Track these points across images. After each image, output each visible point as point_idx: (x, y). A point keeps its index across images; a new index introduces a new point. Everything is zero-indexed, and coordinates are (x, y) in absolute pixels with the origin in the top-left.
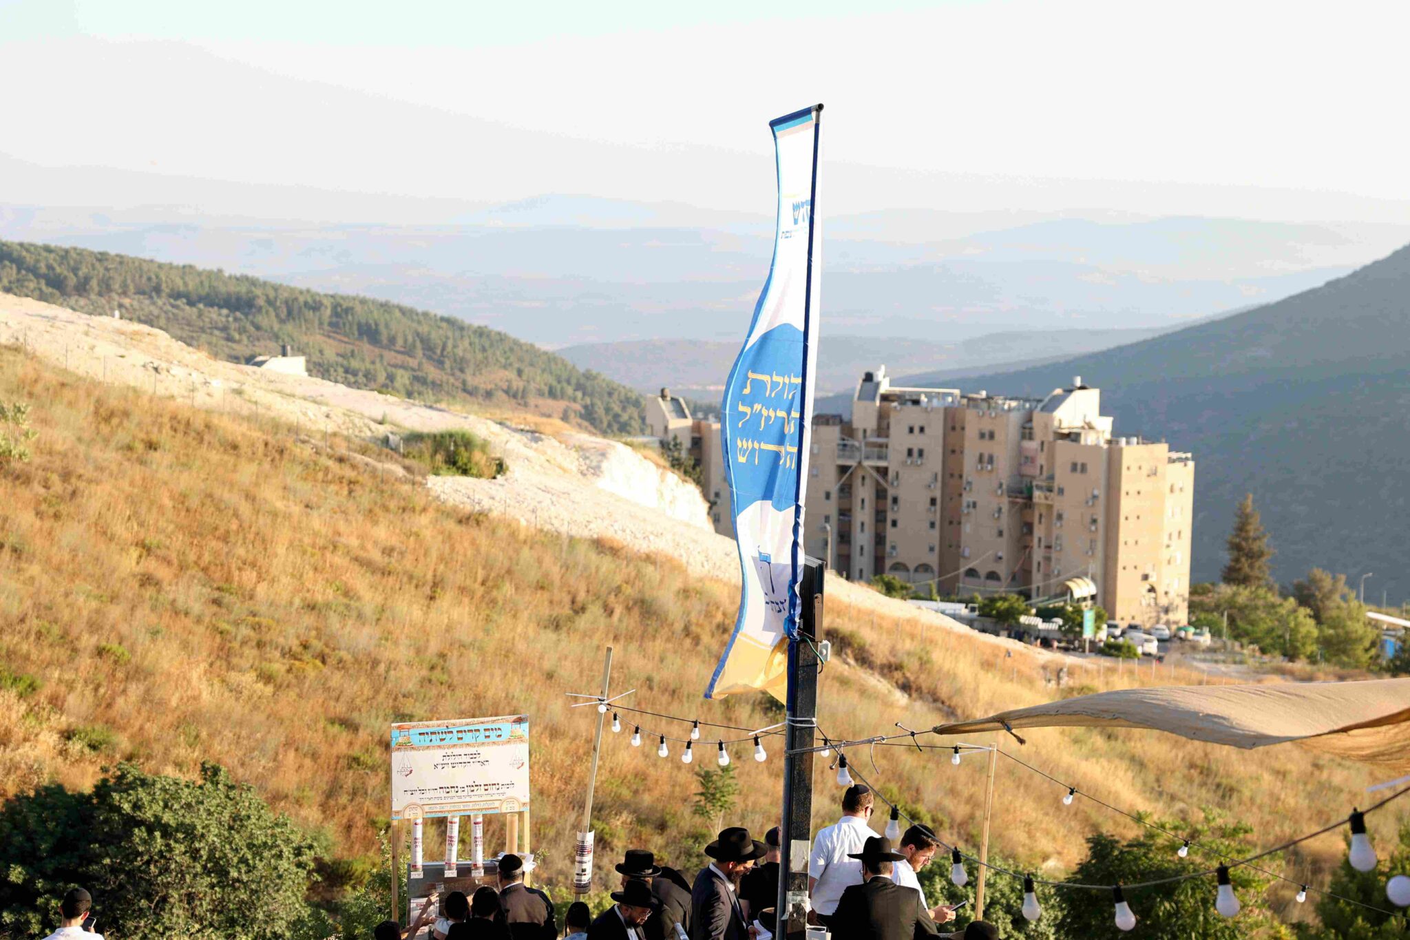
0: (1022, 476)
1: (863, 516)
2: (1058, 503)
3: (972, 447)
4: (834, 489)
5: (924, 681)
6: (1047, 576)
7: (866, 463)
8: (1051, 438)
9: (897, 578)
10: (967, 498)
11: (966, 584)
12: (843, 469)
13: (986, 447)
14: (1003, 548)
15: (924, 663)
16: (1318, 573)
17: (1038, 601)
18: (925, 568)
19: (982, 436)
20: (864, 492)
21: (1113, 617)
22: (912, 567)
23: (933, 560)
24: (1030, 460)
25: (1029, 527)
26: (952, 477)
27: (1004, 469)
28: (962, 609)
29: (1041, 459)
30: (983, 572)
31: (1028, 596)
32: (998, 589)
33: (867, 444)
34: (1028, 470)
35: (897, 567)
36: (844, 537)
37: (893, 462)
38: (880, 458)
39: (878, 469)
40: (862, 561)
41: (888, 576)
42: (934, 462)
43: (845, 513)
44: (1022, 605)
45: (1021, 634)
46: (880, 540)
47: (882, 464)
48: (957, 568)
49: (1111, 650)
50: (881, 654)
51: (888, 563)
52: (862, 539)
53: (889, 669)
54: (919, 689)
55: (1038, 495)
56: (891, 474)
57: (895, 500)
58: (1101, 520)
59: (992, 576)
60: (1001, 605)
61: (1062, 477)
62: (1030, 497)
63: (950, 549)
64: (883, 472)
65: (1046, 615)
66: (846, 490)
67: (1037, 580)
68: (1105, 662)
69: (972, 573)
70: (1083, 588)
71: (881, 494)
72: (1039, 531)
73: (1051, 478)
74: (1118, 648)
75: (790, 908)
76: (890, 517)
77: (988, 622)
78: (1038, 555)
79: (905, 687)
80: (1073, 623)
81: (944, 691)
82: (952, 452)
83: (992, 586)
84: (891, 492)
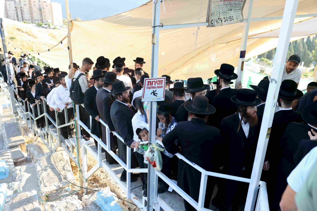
0: (40, 7)
1: (19, 13)
2: (45, 11)
4: (15, 10)
5: (31, 34)
6: (45, 20)
7: (19, 6)
8: (42, 2)
9: (26, 21)
10: (33, 10)
11: (35, 21)
12: (15, 7)
13: (34, 4)
14: (39, 16)
15: (31, 32)
16: (77, 17)
17: (45, 23)
18: (29, 20)
19: (34, 2)
20: (19, 10)
21: (54, 24)
22: (27, 19)
23: (30, 19)
24: (40, 5)
25: (42, 14)
26: (30, 8)
27: (37, 6)
28: (35, 25)
29: (42, 5)
30: (37, 20)
31: (43, 22)
32: (39, 22)
33: (18, 4)
34: (40, 6)
35: (25, 20)
36: (17, 16)
37: (22, 6)
38: (20, 5)
39: (20, 7)
40: (20, 19)
41: (24, 21)
42: (28, 6)
43: (17, 13)
44: (42, 23)
45: (43, 27)
46: (22, 16)
47: (21, 6)
48: (33, 19)
49: (54, 28)
50: (24, 30)
51: (24, 19)
52: (20, 16)
53: (26, 33)
54: (31, 35)
55: (42, 10)
56: (22, 7)
57: (23, 11)
58: (51, 12)
59: (38, 20)
60: (40, 24)
61: (45, 7)
62: (41, 10)
63: (32, 17)
64: (21, 7)
65: (46, 25)
66: (16, 10)
67: (44, 21)
68: (53, 30)
69: (35, 20)
70: (50, 21)
71: (21, 10)
72: (43, 14)
73: (43, 7)
74: (55, 28)
75: (7, 62)
76: (23, 13)
77: (38, 26)
78: (43, 17)
79: (29, 35)
80: (49, 26)
81: (34, 35)
82: (30, 4)
83: (38, 21)
84: (23, 10)
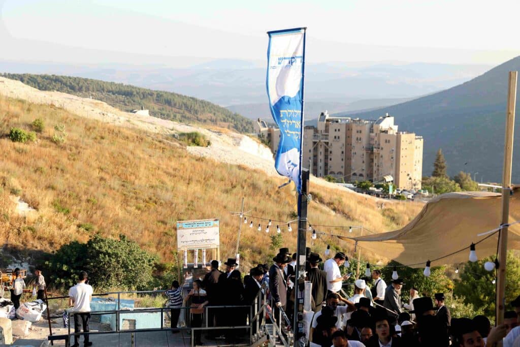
0: (370, 144)
1: (321, 157)
2: (381, 153)
3: (355, 135)
4: (312, 149)
5: (340, 208)
6: (378, 175)
7: (322, 141)
8: (379, 132)
9: (331, 176)
10: (353, 151)
11: (353, 178)
12: (315, 143)
13: (359, 135)
14: (364, 166)
15: (340, 202)
16: (462, 173)
17: (375, 183)
18: (340, 173)
19: (358, 132)
20: (321, 150)
21: (398, 187)
22: (336, 173)
23: (343, 170)
24: (373, 139)
25: (372, 160)
26: (348, 145)
27: (364, 142)
28: (352, 186)
29: (376, 139)
30: (358, 174)
31: (372, 181)
32: (363, 179)
33: (322, 135)
34: (372, 142)
35: (331, 173)
36: (315, 164)
37: (330, 140)
38: (326, 139)
39: (325, 143)
40: (321, 171)
41: (329, 175)
42: (343, 140)
43: (315, 156)
44: (370, 184)
45: (370, 193)
46: (326, 164)
47: (327, 141)
48: (350, 173)
49: (398, 197)
50: (327, 200)
51: (329, 172)
52: (321, 164)
53: (329, 204)
54: (338, 210)
55: (375, 150)
56: (329, 144)
57: (331, 152)
58: (394, 158)
59: (361, 175)
60: (364, 184)
61: (382, 144)
62: (373, 151)
63: (348, 167)
64: (327, 143)
65: (378, 187)
66: (316, 149)
67: (375, 176)
68: (396, 201)
69: (355, 174)
70: (389, 178)
71: (326, 150)
72: (375, 161)
73: (379, 145)
74: (400, 197)
75: (300, 276)
76: (329, 157)
77: (360, 190)
78: (375, 168)
79: (334, 210)
80: (386, 189)
81: (346, 211)
82: (348, 137)
83: (361, 178)
84: (330, 150)
